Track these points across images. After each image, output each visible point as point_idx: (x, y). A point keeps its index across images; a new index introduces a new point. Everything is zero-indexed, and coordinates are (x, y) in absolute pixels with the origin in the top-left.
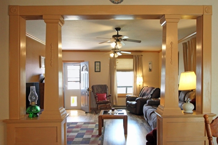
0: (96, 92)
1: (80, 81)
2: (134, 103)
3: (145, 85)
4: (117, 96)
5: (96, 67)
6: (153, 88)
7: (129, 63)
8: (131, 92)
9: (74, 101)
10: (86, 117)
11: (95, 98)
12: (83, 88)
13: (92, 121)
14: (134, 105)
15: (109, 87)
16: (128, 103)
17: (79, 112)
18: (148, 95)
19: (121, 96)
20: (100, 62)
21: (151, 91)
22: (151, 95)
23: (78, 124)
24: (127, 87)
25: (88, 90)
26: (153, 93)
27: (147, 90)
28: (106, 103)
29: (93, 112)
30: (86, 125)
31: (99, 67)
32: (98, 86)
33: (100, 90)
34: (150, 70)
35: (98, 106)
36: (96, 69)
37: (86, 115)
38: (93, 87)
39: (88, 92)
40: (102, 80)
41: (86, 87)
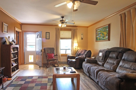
0: (46, 52)
1: (36, 45)
2: (74, 60)
3: (79, 48)
4: (60, 55)
5: (47, 36)
6: (86, 50)
7: (68, 34)
8: (69, 53)
9: (31, 59)
10: (40, 71)
11: (46, 56)
12: (37, 50)
13: (44, 75)
14: (74, 62)
15: (55, 49)
16: (69, 60)
17: (34, 66)
18: (82, 55)
19: (63, 55)
20: (49, 33)
21: (84, 53)
22: (86, 55)
23: (33, 78)
24: (66, 49)
25: (41, 51)
26: (87, 54)
27: (82, 52)
28: (54, 60)
29: (45, 66)
30: (40, 80)
31: (49, 36)
32: (48, 48)
33: (49, 51)
34: (82, 39)
35: (48, 62)
36: (47, 37)
37: (40, 69)
38: (44, 49)
39: (41, 52)
40: (51, 44)
41: (40, 49)
